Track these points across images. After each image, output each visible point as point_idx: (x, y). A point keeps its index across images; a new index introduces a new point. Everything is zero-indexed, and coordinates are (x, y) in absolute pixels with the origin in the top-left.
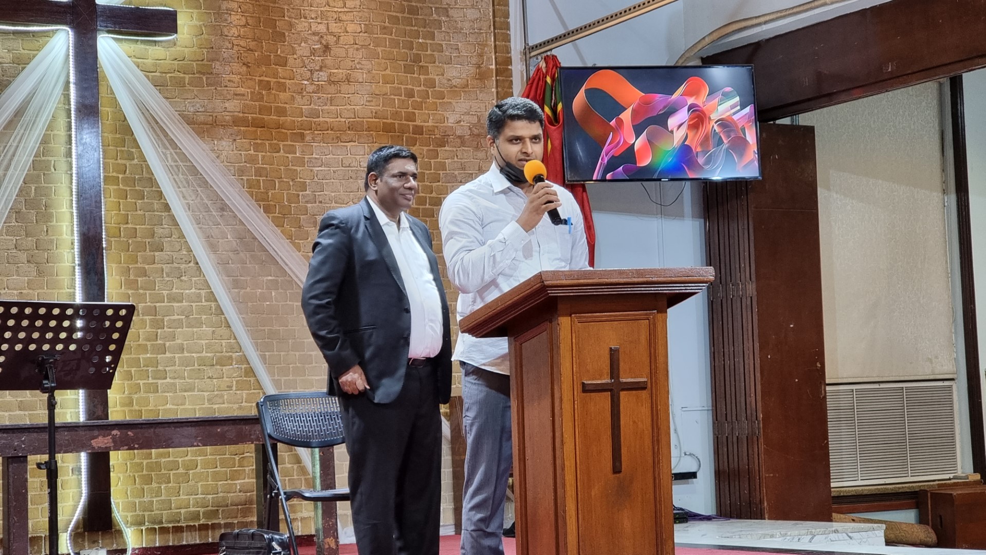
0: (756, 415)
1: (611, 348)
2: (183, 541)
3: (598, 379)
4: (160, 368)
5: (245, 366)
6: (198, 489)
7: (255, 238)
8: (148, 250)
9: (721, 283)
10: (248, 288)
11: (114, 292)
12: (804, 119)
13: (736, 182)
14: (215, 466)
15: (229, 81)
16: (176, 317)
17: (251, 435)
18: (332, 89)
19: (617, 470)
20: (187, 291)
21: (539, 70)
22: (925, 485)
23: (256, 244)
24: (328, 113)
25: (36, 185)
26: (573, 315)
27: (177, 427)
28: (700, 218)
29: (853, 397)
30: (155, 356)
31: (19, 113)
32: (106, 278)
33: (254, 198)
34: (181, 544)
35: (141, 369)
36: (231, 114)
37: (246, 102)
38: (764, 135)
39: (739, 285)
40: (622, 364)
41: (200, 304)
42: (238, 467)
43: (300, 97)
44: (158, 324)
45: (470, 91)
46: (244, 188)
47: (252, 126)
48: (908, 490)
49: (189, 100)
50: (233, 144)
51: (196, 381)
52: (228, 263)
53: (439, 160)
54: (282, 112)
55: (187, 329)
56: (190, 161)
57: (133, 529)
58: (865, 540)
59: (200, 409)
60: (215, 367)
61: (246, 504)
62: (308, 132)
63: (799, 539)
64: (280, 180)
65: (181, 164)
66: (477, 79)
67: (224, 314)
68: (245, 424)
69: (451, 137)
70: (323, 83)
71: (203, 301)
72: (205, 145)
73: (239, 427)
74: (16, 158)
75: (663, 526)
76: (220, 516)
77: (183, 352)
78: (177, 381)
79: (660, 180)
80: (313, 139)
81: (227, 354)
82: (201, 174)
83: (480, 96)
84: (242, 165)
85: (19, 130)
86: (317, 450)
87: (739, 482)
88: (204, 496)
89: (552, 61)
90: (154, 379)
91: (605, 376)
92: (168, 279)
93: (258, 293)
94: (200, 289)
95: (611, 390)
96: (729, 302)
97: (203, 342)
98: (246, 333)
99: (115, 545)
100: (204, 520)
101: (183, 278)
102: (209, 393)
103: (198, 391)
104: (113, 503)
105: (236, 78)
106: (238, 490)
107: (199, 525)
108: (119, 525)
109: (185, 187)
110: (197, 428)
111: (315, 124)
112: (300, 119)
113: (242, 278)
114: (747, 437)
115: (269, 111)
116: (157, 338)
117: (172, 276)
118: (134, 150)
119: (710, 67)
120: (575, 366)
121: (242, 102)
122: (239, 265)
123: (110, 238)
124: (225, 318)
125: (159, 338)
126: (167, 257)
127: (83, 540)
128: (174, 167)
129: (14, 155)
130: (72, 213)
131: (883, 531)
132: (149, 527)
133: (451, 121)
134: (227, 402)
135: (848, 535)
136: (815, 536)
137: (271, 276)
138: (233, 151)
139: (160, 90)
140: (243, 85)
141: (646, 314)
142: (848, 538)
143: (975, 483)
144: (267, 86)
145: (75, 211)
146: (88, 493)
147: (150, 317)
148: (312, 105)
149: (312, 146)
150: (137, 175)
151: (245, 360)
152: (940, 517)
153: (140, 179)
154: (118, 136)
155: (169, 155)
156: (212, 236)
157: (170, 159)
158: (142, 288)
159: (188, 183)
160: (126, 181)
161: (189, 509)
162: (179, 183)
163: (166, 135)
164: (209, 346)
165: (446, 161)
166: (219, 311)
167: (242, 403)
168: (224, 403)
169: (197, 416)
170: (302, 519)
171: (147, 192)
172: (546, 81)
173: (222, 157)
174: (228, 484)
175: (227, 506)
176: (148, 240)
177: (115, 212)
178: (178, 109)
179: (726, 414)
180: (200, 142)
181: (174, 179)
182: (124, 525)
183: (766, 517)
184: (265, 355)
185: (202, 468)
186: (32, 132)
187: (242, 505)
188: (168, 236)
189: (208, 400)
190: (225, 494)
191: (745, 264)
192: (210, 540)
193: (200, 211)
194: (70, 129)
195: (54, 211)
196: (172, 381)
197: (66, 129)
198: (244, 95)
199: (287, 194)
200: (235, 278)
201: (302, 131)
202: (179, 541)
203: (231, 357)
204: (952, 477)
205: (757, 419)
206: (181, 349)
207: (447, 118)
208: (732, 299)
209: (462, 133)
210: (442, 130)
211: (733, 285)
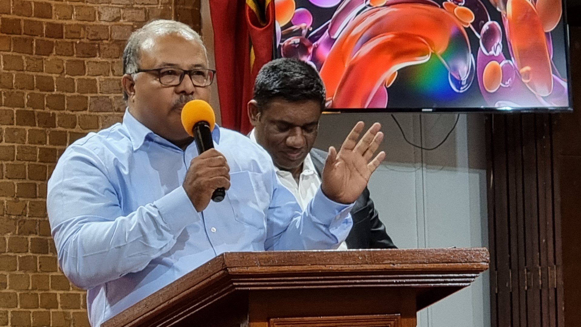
38: (577, 45)
53: (85, 77)
69: (105, 42)
79: (419, 110)
96: (523, 295)
165: (97, 78)
207: (99, 13)
208: (526, 291)
209: (120, 36)
210: (91, 32)
211: (528, 271)
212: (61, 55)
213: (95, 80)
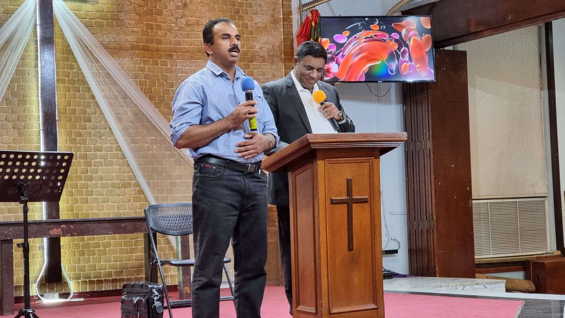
0: (432, 217)
1: (347, 179)
2: (103, 288)
3: (340, 197)
4: (89, 189)
5: (138, 188)
6: (111, 258)
7: (144, 115)
8: (82, 121)
9: (412, 141)
10: (140, 143)
11: (63, 145)
12: (461, 47)
13: (421, 83)
14: (121, 246)
15: (129, 24)
16: (98, 160)
17: (141, 228)
18: (188, 28)
19: (350, 249)
20: (105, 145)
21: (308, 18)
22: (528, 258)
23: (145, 118)
24: (186, 43)
25: (17, 84)
26: (325, 160)
27: (99, 223)
28: (401, 104)
29: (488, 207)
30: (86, 182)
31: (8, 42)
32: (58, 138)
33: (143, 91)
34: (101, 290)
35: (78, 190)
36: (130, 43)
37: (138, 36)
38: (437, 56)
39: (422, 143)
40: (353, 188)
41: (112, 152)
42: (134, 246)
43: (170, 33)
44: (88, 164)
45: (268, 30)
46: (137, 86)
47: (142, 50)
48: (519, 261)
49: (106, 35)
50: (131, 60)
51: (110, 197)
52: (129, 129)
53: (250, 70)
54: (159, 42)
55: (105, 167)
56: (106, 70)
57: (74, 281)
58: (494, 289)
59: (112, 213)
60: (121, 189)
61: (139, 267)
62: (175, 53)
63: (456, 288)
64: (159, 81)
65: (101, 72)
66: (272, 23)
67: (125, 158)
68: (138, 222)
69: (257, 57)
70: (183, 25)
71: (114, 151)
72: (115, 61)
73: (134, 223)
74: (6, 69)
75: (377, 281)
76: (124, 274)
77: (102, 180)
78: (99, 196)
79: (377, 82)
80: (177, 58)
81: (128, 181)
82: (113, 78)
83: (274, 33)
84: (136, 72)
85: (8, 52)
86: (179, 237)
87: (422, 255)
88: (114, 263)
89: (315, 13)
90: (86, 196)
91: (344, 195)
92: (94, 138)
93: (146, 146)
94: (112, 144)
95: (347, 203)
96: (417, 152)
97: (114, 174)
98: (139, 170)
99: (63, 291)
100: (114, 276)
101: (102, 137)
102: (117, 204)
103: (111, 203)
104: (62, 267)
105: (133, 22)
106: (134, 260)
107: (112, 279)
108: (66, 279)
109: (103, 85)
110: (110, 224)
111: (178, 49)
112: (170, 46)
113: (136, 138)
114: (427, 230)
115: (152, 41)
116: (87, 172)
117: (96, 136)
118: (74, 64)
119: (406, 17)
120: (326, 189)
121: (136, 36)
122: (135, 130)
123: (60, 115)
124: (127, 160)
125: (88, 172)
126: (93, 126)
127: (45, 288)
128: (98, 74)
129: (5, 66)
130: (38, 100)
131: (504, 284)
132: (83, 280)
133: (257, 47)
134: (128, 209)
135: (484, 286)
136: (465, 286)
137: (153, 136)
138: (131, 64)
139: (89, 29)
140: (137, 27)
141: (368, 159)
142: (484, 288)
143: (558, 256)
144: (151, 27)
145: (40, 99)
146: (48, 261)
147: (83, 160)
148: (177, 38)
149: (177, 61)
150: (76, 78)
151: (138, 185)
152: (538, 275)
153: (77, 81)
154: (65, 55)
155: (94, 67)
156: (119, 114)
157: (94, 69)
158: (79, 143)
159: (105, 83)
160: (70, 82)
161: (106, 270)
162: (100, 83)
163: (92, 55)
164: (117, 177)
165: (254, 70)
166: (123, 157)
167: (136, 209)
168: (126, 210)
169: (111, 217)
170: (171, 276)
171: (82, 88)
172: (312, 25)
173: (125, 68)
174: (128, 256)
175: (128, 268)
176: (82, 116)
177: (63, 99)
178: (99, 40)
179: (415, 217)
180: (112, 59)
181: (97, 81)
182: (69, 280)
183: (438, 275)
184: (150, 182)
185: (113, 247)
186: (15, 53)
187: (136, 268)
188: (93, 113)
189: (117, 208)
190: (127, 262)
191: (426, 131)
192: (118, 288)
193: (112, 99)
194: (37, 51)
195: (28, 99)
196: (96, 197)
197: (35, 51)
198: (137, 32)
199: (162, 89)
200: (132, 138)
201: (171, 53)
202: (100, 288)
203: (130, 183)
204: (544, 253)
205: (432, 220)
206: (102, 178)
207: (255, 46)
208: (418, 150)
209: (263, 55)
210: (251, 53)
211: (419, 143)
212: (240, 62)
213: (254, 71)
